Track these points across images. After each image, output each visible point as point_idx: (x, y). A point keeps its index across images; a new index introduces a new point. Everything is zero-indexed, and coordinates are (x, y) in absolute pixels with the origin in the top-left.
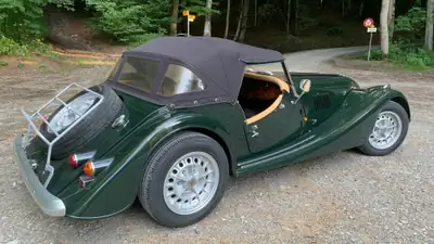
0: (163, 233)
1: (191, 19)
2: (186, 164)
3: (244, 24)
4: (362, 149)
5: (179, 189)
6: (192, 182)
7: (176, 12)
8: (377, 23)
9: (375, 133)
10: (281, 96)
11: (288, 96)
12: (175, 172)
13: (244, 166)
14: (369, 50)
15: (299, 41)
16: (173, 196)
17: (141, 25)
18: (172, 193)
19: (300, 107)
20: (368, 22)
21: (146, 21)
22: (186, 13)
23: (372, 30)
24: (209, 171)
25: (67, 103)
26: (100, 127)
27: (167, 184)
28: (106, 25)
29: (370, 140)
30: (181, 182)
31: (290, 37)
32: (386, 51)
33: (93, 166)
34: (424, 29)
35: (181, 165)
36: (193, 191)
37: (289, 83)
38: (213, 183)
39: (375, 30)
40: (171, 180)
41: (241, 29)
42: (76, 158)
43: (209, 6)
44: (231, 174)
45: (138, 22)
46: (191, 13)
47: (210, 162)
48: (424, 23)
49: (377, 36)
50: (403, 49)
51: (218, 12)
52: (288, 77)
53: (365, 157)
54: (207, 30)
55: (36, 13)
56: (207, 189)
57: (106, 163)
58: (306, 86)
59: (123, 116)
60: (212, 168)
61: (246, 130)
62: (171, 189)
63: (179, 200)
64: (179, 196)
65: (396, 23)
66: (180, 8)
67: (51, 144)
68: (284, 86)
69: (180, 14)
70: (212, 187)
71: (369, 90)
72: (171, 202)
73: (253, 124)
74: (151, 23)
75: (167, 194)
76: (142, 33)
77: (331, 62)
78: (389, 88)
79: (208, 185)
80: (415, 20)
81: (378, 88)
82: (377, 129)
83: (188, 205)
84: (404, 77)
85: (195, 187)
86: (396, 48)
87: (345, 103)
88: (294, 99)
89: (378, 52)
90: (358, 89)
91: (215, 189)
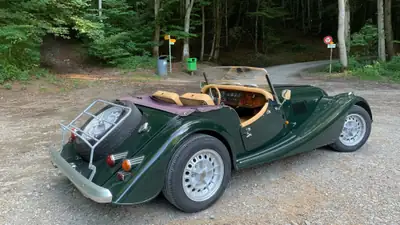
0: (182, 217)
1: (172, 42)
2: (198, 160)
3: (218, 45)
4: (334, 146)
5: (193, 181)
6: (203, 175)
7: (157, 37)
8: (335, 40)
9: (343, 133)
10: (267, 104)
11: (273, 104)
12: (190, 166)
13: (241, 161)
14: (331, 63)
15: (267, 58)
16: (189, 186)
17: (127, 49)
18: (188, 184)
19: (282, 112)
20: (328, 40)
21: (132, 45)
22: (168, 37)
23: (332, 46)
24: (216, 165)
25: (96, 115)
27: (185, 177)
28: (96, 50)
29: (341, 139)
30: (194, 174)
31: (259, 55)
32: (345, 64)
33: (129, 163)
34: (377, 44)
35: (195, 160)
36: (204, 182)
37: (273, 93)
38: (219, 176)
39: (334, 46)
40: (187, 173)
41: (215, 49)
42: (113, 158)
43: (187, 30)
44: (233, 168)
45: (124, 47)
46: (172, 37)
47: (217, 159)
48: (376, 38)
49: (337, 50)
50: (359, 62)
51: (195, 35)
52: (272, 88)
53: (338, 153)
54: (186, 51)
55: (37, 42)
56: (214, 180)
58: (287, 95)
59: (146, 124)
60: (218, 163)
61: (242, 132)
62: (187, 180)
63: (193, 190)
64: (194, 186)
65: (352, 39)
66: (161, 33)
67: (93, 147)
68: (269, 96)
69: (162, 39)
70: (218, 179)
71: (336, 98)
72: (188, 191)
73: (247, 127)
74: (137, 47)
75: (185, 184)
76: (128, 56)
77: (298, 75)
78: (352, 95)
79: (215, 177)
80: (368, 37)
81: (344, 96)
82: (345, 129)
83: (200, 194)
84: (363, 86)
85: (205, 179)
86: (353, 61)
87: (318, 109)
88: (278, 106)
89: (338, 65)
90: (327, 96)
91: (221, 180)
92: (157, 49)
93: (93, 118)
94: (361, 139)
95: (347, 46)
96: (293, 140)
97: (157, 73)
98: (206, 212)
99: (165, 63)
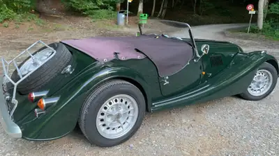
0: (96, 150)
1: (130, 1)
2: (114, 103)
3: (166, 6)
5: (108, 120)
6: (118, 116)
8: (256, 8)
9: (252, 85)
12: (105, 108)
13: (156, 105)
14: (249, 26)
15: (201, 18)
17: (97, 4)
18: (103, 123)
19: (201, 64)
20: (250, 7)
23: (252, 12)
24: (131, 108)
25: (33, 55)
26: (53, 73)
27: (100, 117)
28: (74, 3)
29: (249, 89)
30: (109, 115)
31: (195, 15)
32: (261, 27)
33: (44, 102)
35: (110, 104)
38: (133, 117)
39: (254, 12)
40: (103, 114)
41: (163, 9)
42: (34, 95)
44: (147, 110)
45: (95, 2)
47: (132, 103)
49: (256, 16)
50: (272, 26)
52: (194, 42)
53: (245, 101)
54: (140, 8)
56: (129, 121)
57: (55, 100)
59: (70, 66)
60: (133, 106)
61: (160, 80)
62: (102, 120)
64: (108, 125)
65: (269, 8)
67: (16, 84)
70: (133, 119)
71: (250, 54)
72: (102, 129)
74: (104, 2)
75: (99, 124)
76: (97, 9)
77: (223, 33)
78: (265, 53)
79: (130, 118)
81: (257, 53)
82: (254, 82)
83: (114, 132)
84: (272, 45)
85: (120, 119)
86: (268, 25)
87: (232, 63)
88: (197, 58)
89: (255, 28)
90: (242, 53)
91: (135, 120)
92: (119, 5)
93: (30, 57)
94: (267, 90)
95: (264, 13)
96: (206, 88)
97: (117, 23)
98: (118, 147)
99: (123, 16)
